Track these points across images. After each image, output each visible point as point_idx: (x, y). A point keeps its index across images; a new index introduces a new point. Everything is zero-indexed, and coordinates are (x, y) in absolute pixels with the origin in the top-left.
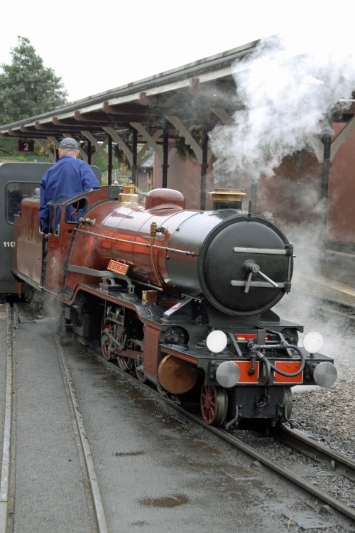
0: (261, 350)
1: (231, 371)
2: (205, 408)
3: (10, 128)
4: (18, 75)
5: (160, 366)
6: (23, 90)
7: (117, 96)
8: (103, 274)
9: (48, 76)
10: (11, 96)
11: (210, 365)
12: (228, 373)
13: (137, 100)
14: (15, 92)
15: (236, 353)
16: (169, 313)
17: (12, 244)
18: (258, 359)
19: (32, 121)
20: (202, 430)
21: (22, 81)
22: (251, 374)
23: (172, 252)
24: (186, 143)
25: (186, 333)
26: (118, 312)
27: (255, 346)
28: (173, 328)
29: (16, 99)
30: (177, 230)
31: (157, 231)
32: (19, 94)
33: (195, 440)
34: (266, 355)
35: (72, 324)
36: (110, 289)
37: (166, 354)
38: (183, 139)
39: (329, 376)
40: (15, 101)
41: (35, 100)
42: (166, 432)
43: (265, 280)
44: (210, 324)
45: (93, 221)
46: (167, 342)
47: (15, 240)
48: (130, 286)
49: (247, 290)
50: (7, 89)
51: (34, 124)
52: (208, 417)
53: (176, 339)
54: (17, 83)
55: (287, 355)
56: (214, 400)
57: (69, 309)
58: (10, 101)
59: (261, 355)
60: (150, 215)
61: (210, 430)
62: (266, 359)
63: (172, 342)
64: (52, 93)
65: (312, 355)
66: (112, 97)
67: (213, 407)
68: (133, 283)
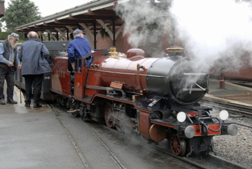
0: (202, 120)
1: (191, 130)
2: (173, 148)
3: (21, 28)
4: (19, 5)
5: (150, 130)
6: (22, 12)
7: (76, 12)
8: (108, 89)
9: (32, 5)
10: (16, 14)
11: (180, 128)
12: (190, 131)
13: (87, 13)
14: (18, 13)
15: (190, 122)
16: (151, 105)
17: (49, 78)
18: (201, 124)
19: (33, 24)
20: (172, 158)
21: (21, 8)
22: (198, 131)
23: (150, 77)
24: (106, 31)
25: (161, 113)
26: (121, 106)
27: (200, 118)
28: (155, 112)
29: (19, 16)
30: (151, 67)
31: (140, 68)
32: (19, 14)
33: (172, 163)
34: (205, 122)
35: (89, 112)
36: (114, 95)
37: (153, 124)
38: (104, 30)
39: (235, 131)
40: (18, 17)
41: (27, 16)
42: (156, 160)
43: (199, 88)
44: (172, 109)
45: (98, 65)
46: (153, 118)
47: (50, 76)
48: (123, 93)
49: (190, 93)
50: (14, 11)
51: (33, 26)
52: (175, 152)
53: (157, 117)
54: (19, 9)
55: (213, 122)
56: (179, 144)
57: (89, 105)
58: (16, 17)
59: (203, 122)
60: (131, 61)
61: (177, 158)
62: (205, 124)
63: (156, 118)
64: (34, 13)
65: (223, 121)
66: (73, 12)
67: (179, 148)
68: (125, 92)
